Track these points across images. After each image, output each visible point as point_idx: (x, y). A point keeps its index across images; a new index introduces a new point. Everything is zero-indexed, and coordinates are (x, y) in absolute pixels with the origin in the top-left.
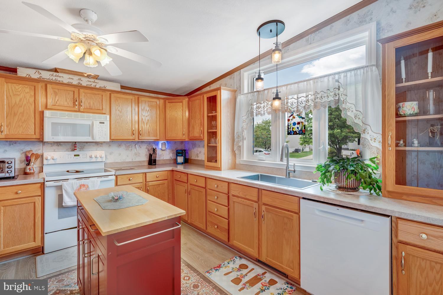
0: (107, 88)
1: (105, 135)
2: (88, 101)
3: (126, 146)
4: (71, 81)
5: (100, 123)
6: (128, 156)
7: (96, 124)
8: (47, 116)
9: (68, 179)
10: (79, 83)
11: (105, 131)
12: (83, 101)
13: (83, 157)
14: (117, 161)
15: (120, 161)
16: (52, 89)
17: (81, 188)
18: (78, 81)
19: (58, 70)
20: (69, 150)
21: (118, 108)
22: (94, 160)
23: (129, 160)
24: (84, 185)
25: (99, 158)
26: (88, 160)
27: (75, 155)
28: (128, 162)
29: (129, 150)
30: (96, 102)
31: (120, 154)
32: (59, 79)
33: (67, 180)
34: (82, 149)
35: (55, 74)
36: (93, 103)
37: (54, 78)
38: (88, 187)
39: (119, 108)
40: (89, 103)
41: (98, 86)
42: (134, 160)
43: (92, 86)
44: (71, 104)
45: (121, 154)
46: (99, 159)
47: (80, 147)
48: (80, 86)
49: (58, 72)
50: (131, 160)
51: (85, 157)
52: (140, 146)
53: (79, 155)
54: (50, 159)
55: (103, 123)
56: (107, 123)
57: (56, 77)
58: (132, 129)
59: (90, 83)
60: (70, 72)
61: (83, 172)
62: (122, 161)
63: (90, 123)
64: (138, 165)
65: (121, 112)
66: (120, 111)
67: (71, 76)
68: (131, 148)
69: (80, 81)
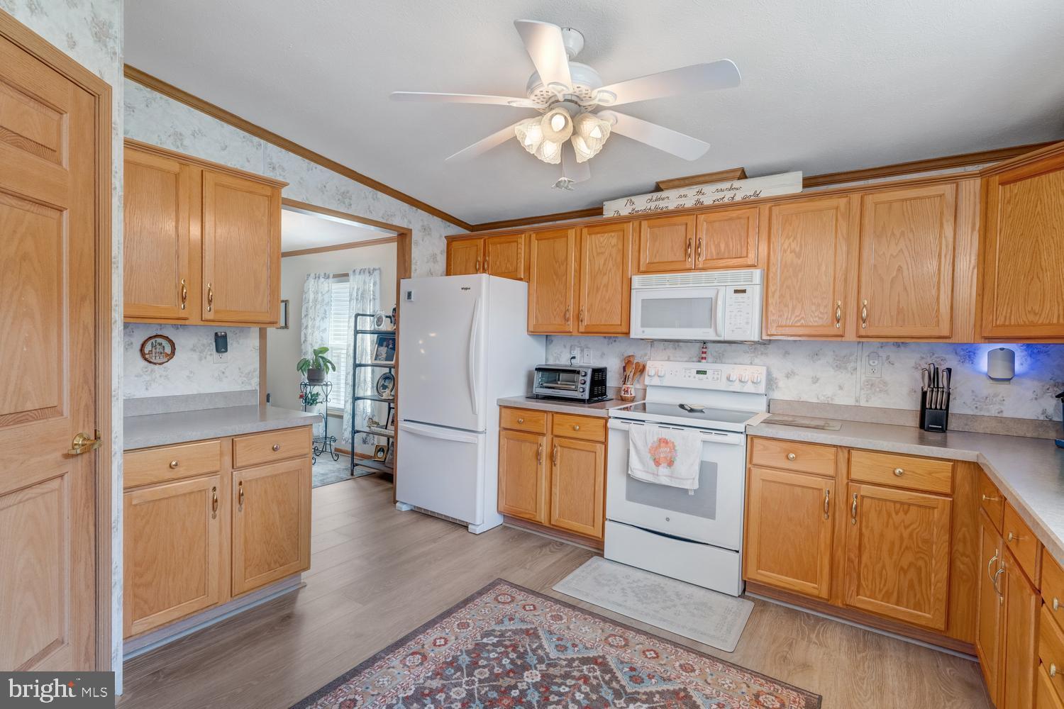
0: (762, 195)
1: (747, 323)
2: (714, 241)
3: (837, 356)
4: (682, 202)
5: (736, 291)
6: (841, 388)
7: (726, 297)
8: (637, 287)
9: (644, 421)
10: (698, 201)
11: (748, 313)
12: (704, 243)
13: (713, 378)
14: (805, 398)
15: (815, 400)
16: (649, 230)
17: (659, 446)
18: (697, 197)
19: (662, 186)
20: (694, 359)
21: (790, 244)
22: (736, 387)
23: (844, 399)
24: (666, 442)
25: (750, 383)
26: (723, 385)
27: (698, 372)
28: (840, 406)
29: (846, 368)
30: (732, 239)
31: (815, 380)
32: (662, 204)
33: (641, 423)
34: (719, 359)
35: (655, 195)
36: (727, 245)
37: (653, 205)
38: (674, 449)
39: (793, 245)
40: (718, 246)
41: (738, 198)
42: (863, 403)
43: (726, 200)
44: (680, 255)
45: (818, 379)
46: (749, 388)
47: (715, 354)
48: (699, 209)
49: (662, 190)
50: (851, 402)
51: (718, 379)
52: (888, 357)
53: (705, 373)
54: (654, 376)
55: (744, 291)
56: (755, 293)
57: (657, 203)
58: (833, 305)
59: (720, 195)
60: (682, 182)
61: (701, 411)
62: (822, 399)
63: (709, 293)
64: (874, 421)
65: (798, 256)
66: (795, 252)
67: (683, 191)
68: (852, 364)
69: (700, 196)
